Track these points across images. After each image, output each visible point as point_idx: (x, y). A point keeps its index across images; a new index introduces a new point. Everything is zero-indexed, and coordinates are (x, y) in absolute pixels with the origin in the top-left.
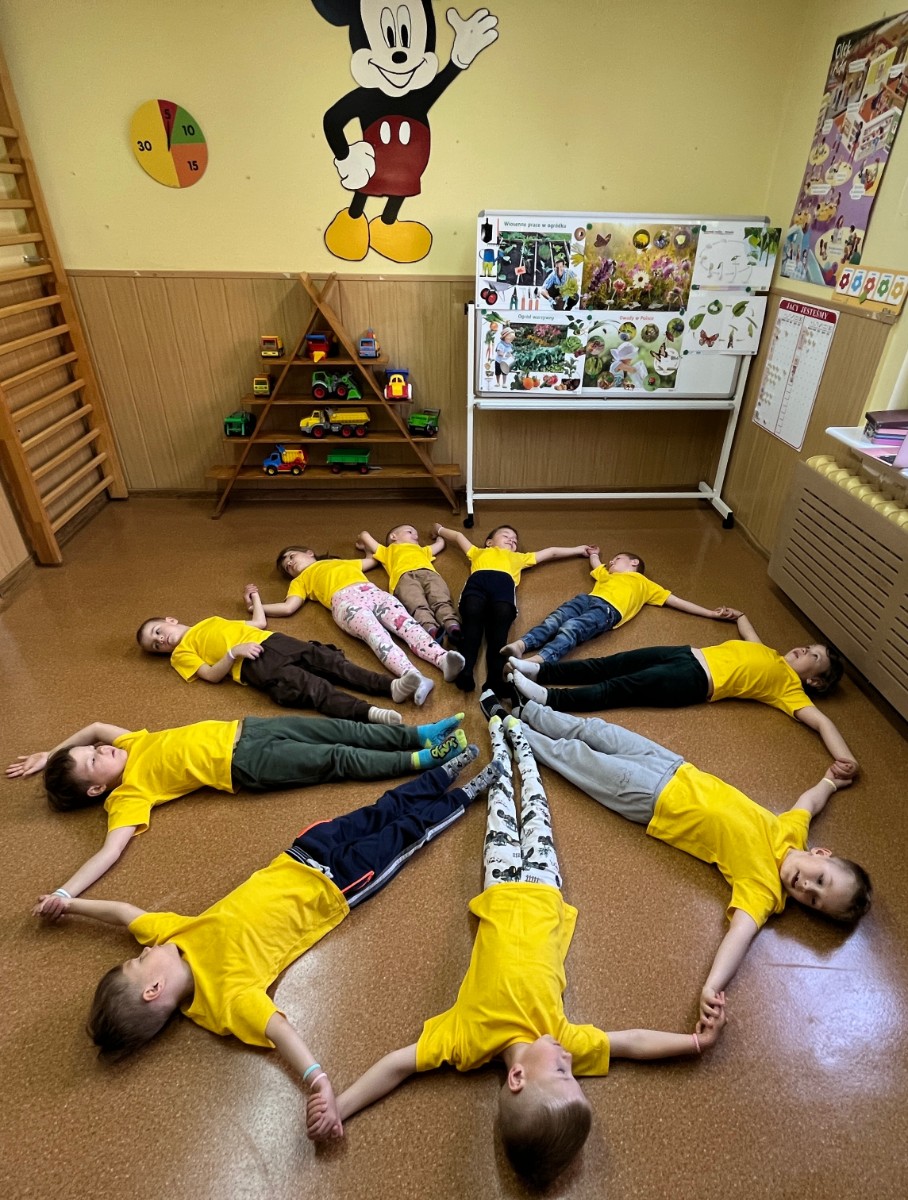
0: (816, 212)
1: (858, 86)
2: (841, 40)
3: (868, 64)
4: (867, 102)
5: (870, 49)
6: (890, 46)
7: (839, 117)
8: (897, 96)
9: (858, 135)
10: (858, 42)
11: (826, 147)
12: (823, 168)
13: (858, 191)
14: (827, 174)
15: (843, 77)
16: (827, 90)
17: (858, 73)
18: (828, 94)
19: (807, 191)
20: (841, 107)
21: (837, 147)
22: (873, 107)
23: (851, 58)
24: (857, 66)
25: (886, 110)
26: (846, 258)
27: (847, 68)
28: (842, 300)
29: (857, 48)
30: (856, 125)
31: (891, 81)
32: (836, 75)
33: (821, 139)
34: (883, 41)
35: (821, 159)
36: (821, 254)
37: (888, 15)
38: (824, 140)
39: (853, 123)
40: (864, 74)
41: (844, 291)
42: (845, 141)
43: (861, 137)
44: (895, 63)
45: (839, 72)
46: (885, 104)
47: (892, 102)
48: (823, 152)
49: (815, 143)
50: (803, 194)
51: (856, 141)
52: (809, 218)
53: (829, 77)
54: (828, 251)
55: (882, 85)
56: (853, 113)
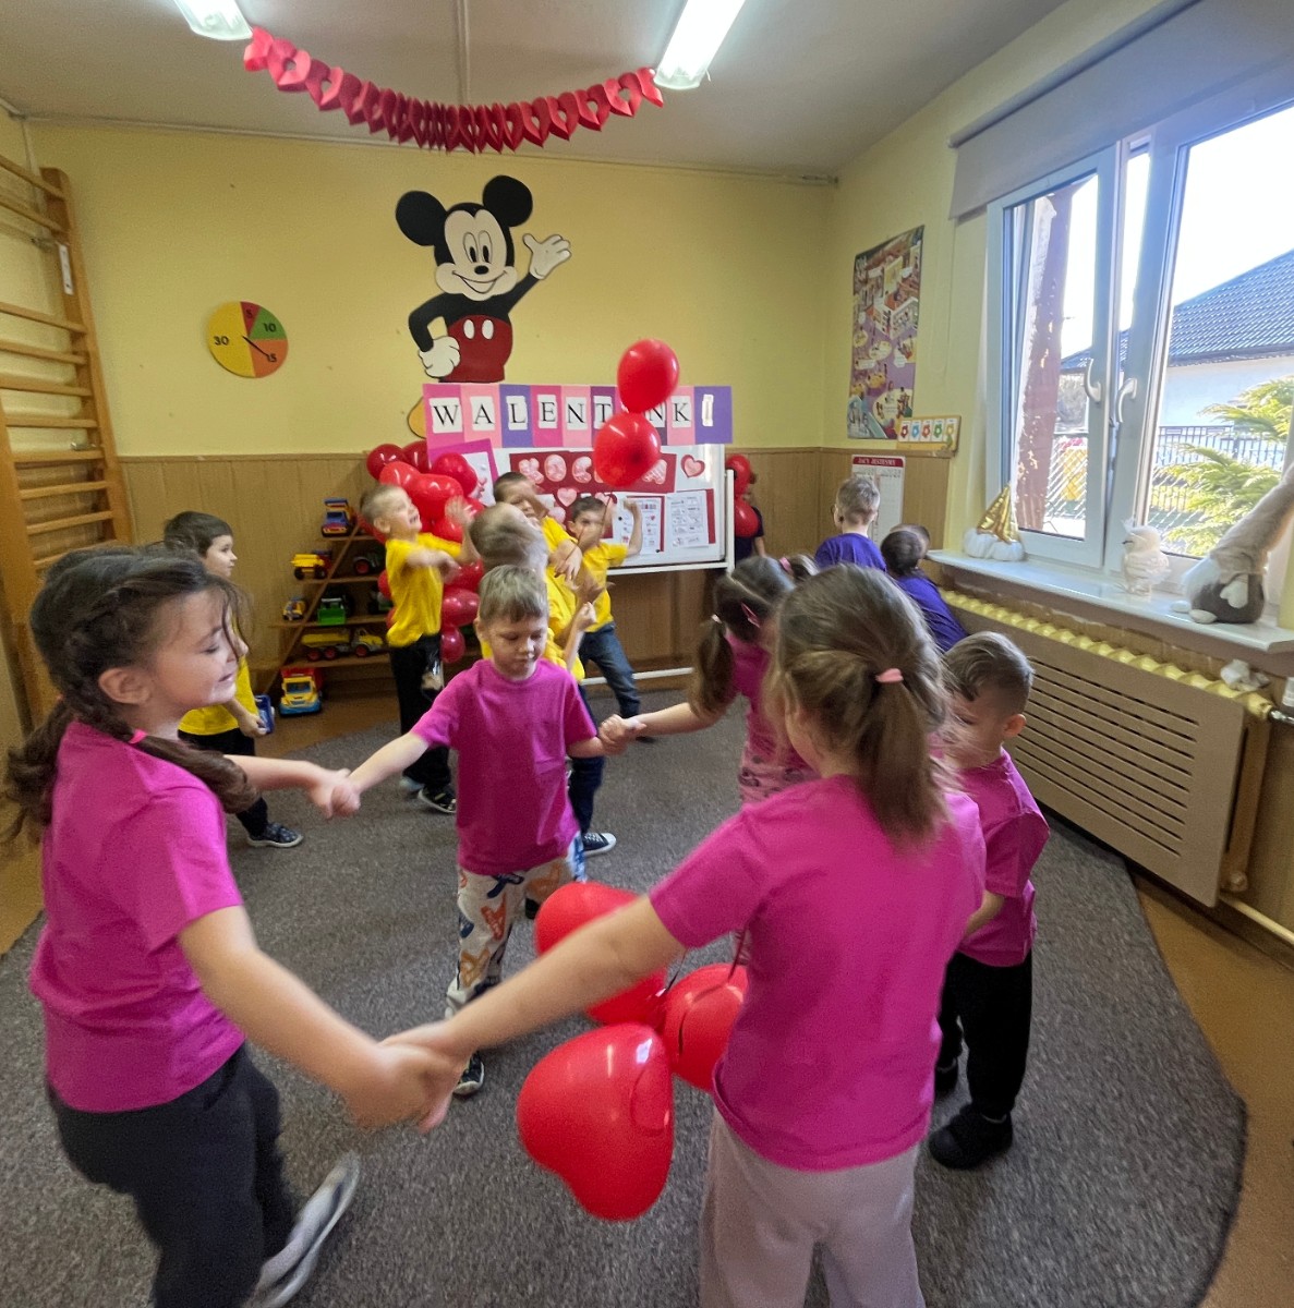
0: (868, 382)
1: (879, 286)
2: (858, 257)
3: (883, 271)
4: (889, 297)
5: (882, 260)
6: (896, 257)
7: (869, 310)
8: (912, 289)
9: (889, 320)
10: (872, 256)
11: (865, 333)
12: (865, 349)
13: (900, 361)
14: (871, 352)
15: (866, 282)
16: (855, 292)
17: (877, 279)
18: (857, 295)
19: (857, 368)
20: (869, 303)
21: (873, 331)
22: (896, 299)
23: (868, 268)
24: (874, 273)
25: (906, 300)
26: (900, 413)
27: (867, 275)
28: (906, 447)
29: (871, 261)
30: (885, 313)
31: (904, 280)
32: (860, 281)
33: (858, 328)
34: (890, 254)
35: (862, 343)
36: (879, 414)
37: (891, 237)
38: (861, 328)
39: (881, 312)
40: (882, 278)
41: (906, 440)
42: (879, 327)
43: (891, 322)
44: (904, 266)
45: (861, 279)
46: (904, 296)
47: (908, 294)
48: (863, 336)
49: (855, 331)
50: (854, 370)
51: (888, 326)
52: (864, 387)
53: (855, 283)
54: (884, 411)
55: (898, 283)
56: (880, 305)
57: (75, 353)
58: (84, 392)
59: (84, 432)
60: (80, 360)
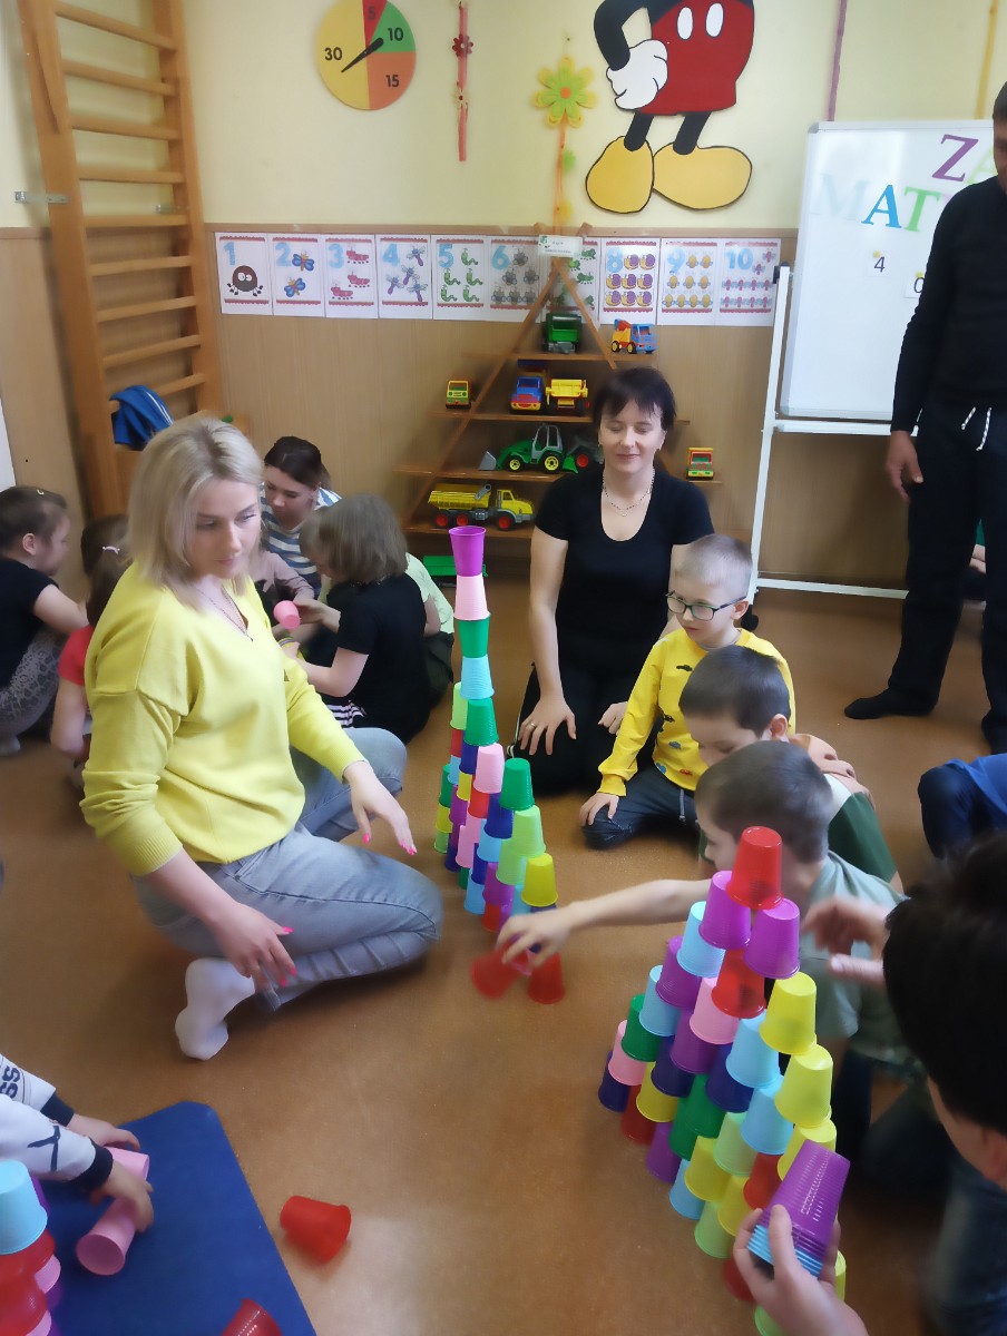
57: (163, 80)
58: (172, 134)
59: (170, 189)
60: (166, 89)
